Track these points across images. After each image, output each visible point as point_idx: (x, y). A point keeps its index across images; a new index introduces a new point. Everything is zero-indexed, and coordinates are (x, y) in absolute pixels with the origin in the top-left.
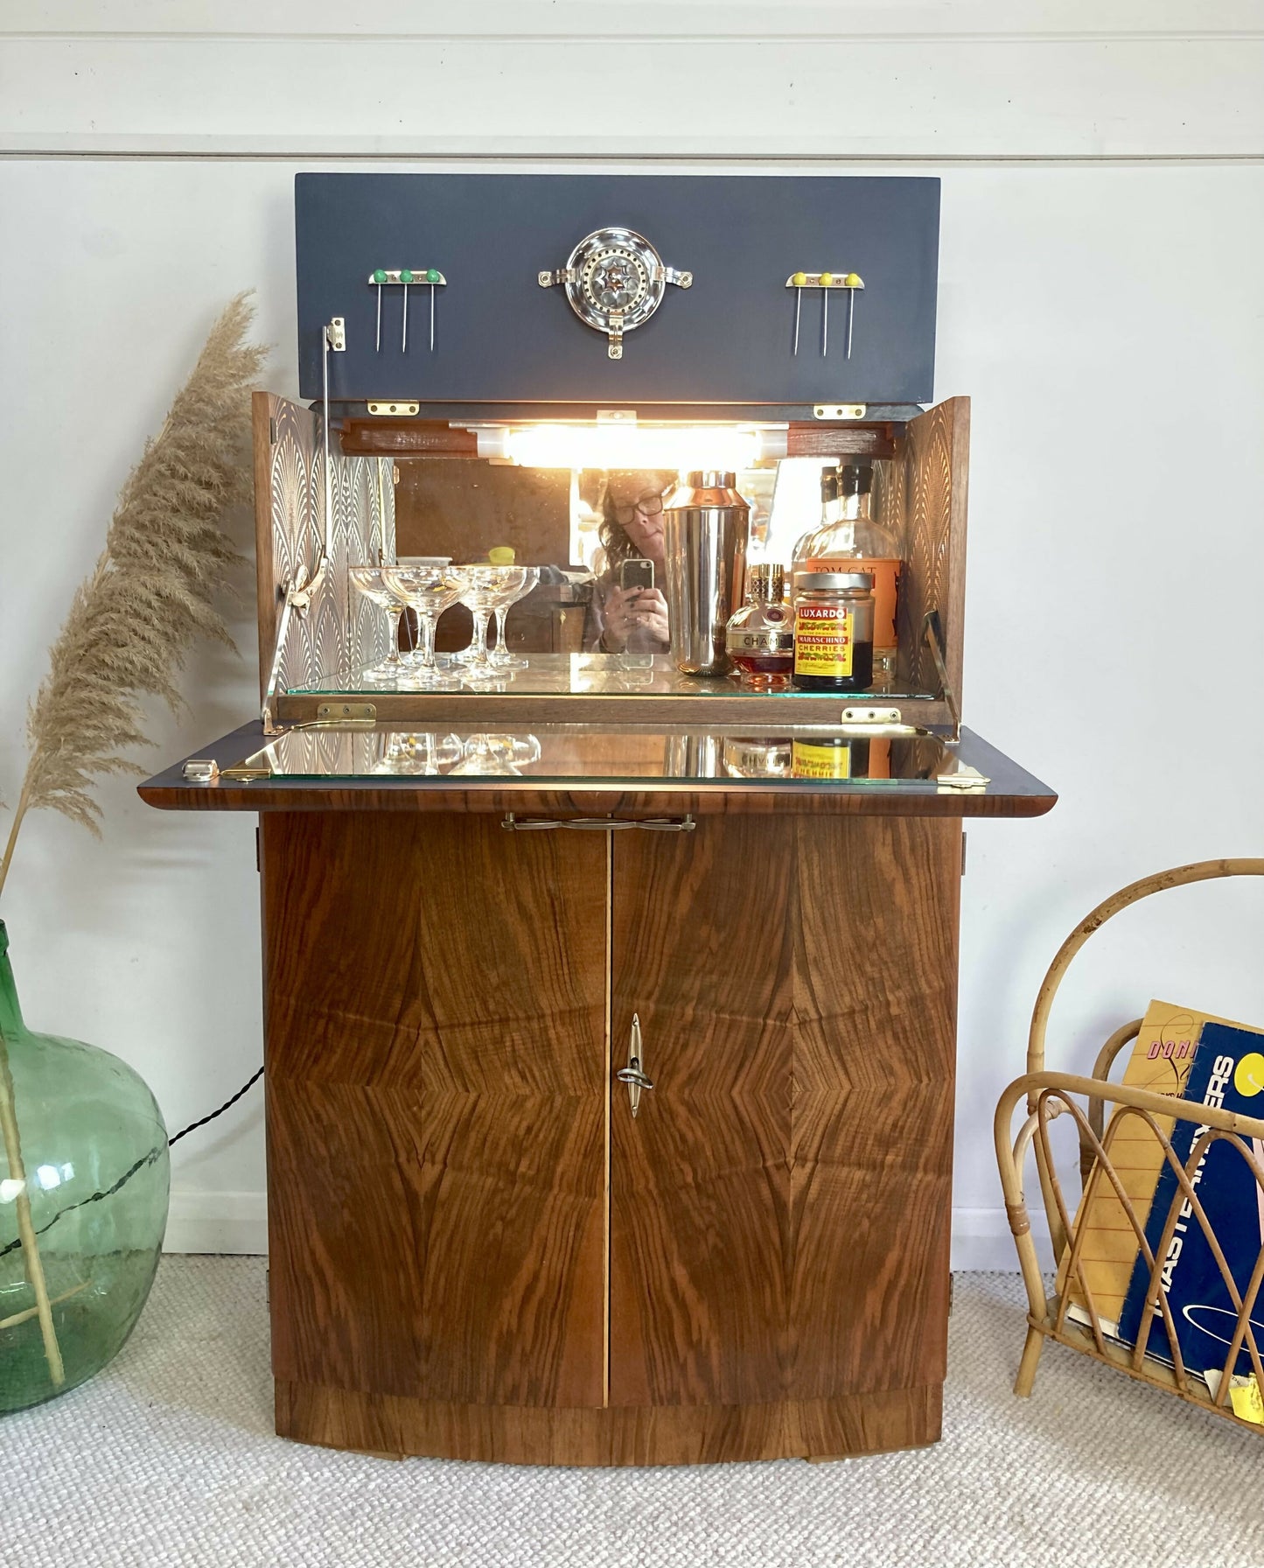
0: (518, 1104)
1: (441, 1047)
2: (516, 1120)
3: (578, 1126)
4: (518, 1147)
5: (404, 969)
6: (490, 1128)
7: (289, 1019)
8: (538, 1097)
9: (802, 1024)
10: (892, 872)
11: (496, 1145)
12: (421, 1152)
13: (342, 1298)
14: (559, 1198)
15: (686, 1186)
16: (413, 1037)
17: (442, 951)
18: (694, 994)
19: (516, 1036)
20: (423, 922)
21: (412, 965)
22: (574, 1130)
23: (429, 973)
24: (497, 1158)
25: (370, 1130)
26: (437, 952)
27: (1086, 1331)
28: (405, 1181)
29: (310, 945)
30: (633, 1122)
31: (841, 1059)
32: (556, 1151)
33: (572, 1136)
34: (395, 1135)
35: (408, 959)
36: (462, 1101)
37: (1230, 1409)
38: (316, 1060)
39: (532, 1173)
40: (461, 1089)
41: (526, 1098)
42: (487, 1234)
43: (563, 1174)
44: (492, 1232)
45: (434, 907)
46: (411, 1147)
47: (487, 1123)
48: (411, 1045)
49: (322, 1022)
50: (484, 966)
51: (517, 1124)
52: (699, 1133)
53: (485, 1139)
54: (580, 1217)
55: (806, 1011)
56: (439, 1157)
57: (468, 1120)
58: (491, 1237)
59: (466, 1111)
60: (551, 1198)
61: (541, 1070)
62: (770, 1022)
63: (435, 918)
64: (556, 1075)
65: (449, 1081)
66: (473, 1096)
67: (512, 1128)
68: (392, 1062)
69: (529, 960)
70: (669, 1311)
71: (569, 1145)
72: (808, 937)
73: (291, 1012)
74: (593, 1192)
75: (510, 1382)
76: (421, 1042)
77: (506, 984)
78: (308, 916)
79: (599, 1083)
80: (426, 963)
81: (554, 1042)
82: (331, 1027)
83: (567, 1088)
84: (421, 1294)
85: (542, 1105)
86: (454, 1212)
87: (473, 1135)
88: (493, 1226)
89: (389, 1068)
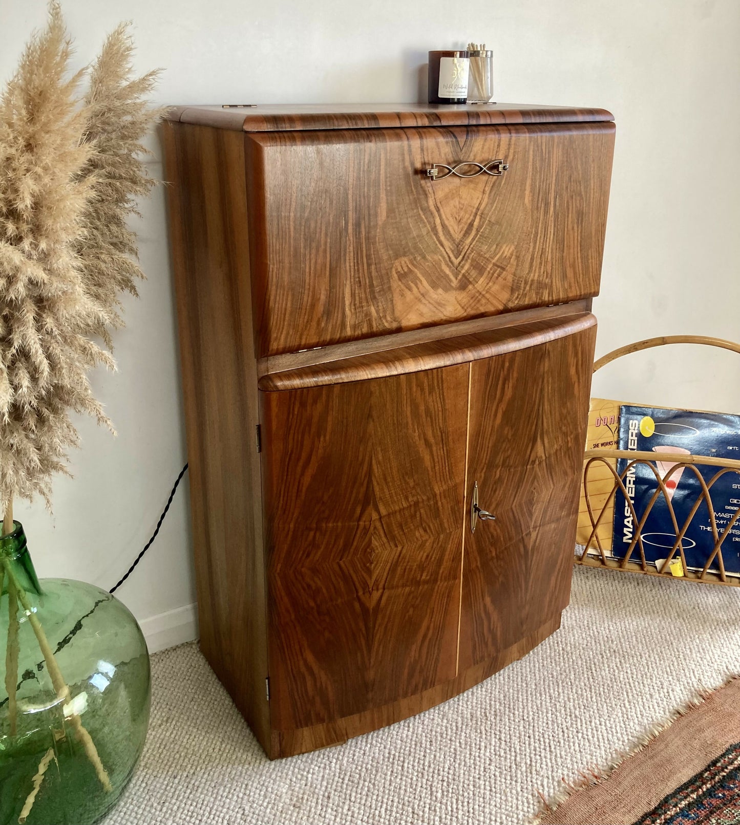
0: (422, 546)
1: (383, 528)
2: (422, 553)
3: (450, 547)
4: (422, 568)
5: (363, 490)
6: (408, 562)
7: (290, 536)
8: (432, 538)
9: (540, 463)
10: (575, 378)
11: (411, 570)
12: (371, 586)
13: (324, 678)
14: (441, 585)
15: (492, 558)
16: (367, 527)
17: (384, 475)
18: (501, 463)
19: (422, 511)
20: (374, 462)
21: (368, 487)
22: (449, 550)
23: (377, 489)
24: (411, 577)
25: (341, 583)
26: (382, 476)
27: (595, 557)
28: (362, 604)
29: (304, 489)
30: (472, 536)
31: (551, 475)
32: (440, 562)
33: (447, 553)
34: (357, 583)
35: (365, 485)
36: (394, 553)
37: (670, 574)
38: (308, 555)
39: (428, 578)
40: (393, 546)
41: (427, 540)
42: (405, 616)
43: (443, 572)
44: (407, 615)
45: (380, 452)
46: (365, 585)
47: (407, 560)
48: (366, 530)
49: (312, 534)
50: (407, 478)
51: (422, 556)
52: (499, 531)
53: (405, 569)
54: (450, 592)
55: (541, 457)
56: (381, 586)
57: (397, 562)
58: (407, 617)
59: (396, 557)
60: (436, 588)
61: (434, 524)
62: (528, 467)
63: (381, 458)
64: (441, 524)
65: (387, 545)
66: (399, 548)
67: (419, 558)
68: (355, 544)
69: (429, 469)
70: (482, 620)
71: (446, 557)
72: (545, 421)
73: (291, 533)
74: (456, 577)
75: (414, 683)
76: (372, 528)
77: (418, 484)
78: (302, 474)
79: (460, 522)
80: (375, 483)
81: (441, 508)
82: (318, 534)
83: (446, 529)
84: (369, 660)
85: (433, 543)
86: (388, 612)
87: (399, 568)
88: (408, 612)
89: (353, 547)
